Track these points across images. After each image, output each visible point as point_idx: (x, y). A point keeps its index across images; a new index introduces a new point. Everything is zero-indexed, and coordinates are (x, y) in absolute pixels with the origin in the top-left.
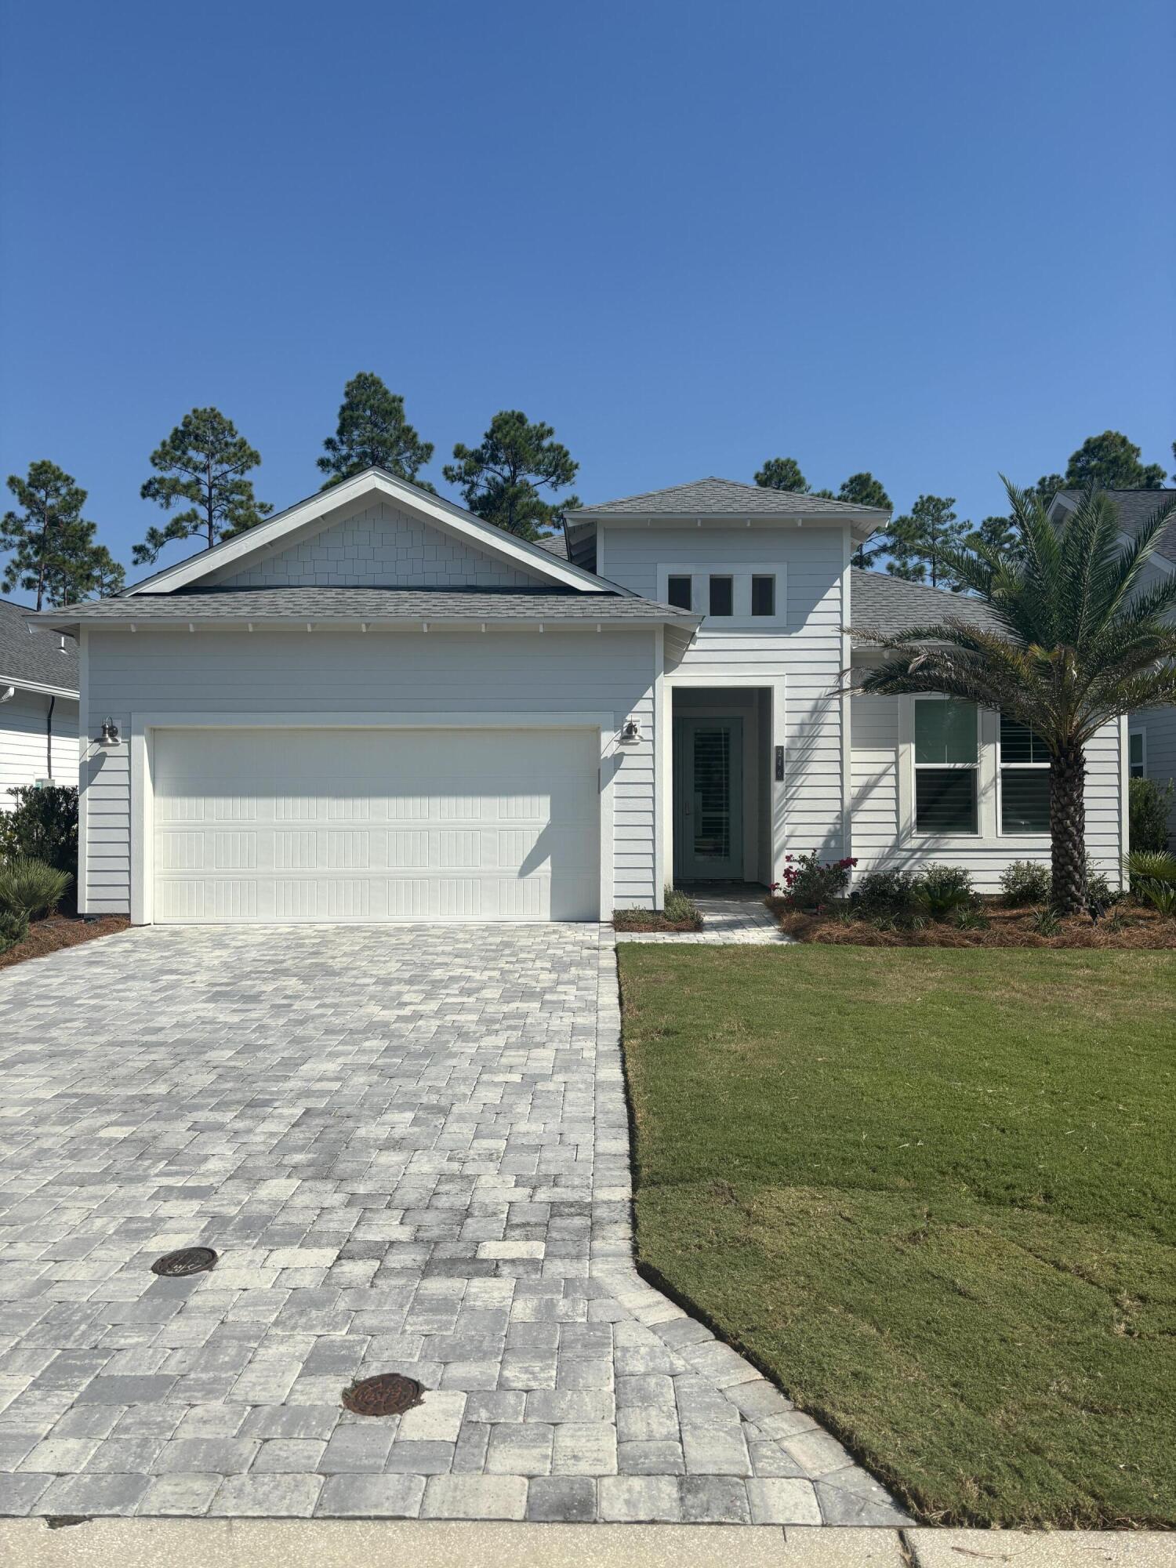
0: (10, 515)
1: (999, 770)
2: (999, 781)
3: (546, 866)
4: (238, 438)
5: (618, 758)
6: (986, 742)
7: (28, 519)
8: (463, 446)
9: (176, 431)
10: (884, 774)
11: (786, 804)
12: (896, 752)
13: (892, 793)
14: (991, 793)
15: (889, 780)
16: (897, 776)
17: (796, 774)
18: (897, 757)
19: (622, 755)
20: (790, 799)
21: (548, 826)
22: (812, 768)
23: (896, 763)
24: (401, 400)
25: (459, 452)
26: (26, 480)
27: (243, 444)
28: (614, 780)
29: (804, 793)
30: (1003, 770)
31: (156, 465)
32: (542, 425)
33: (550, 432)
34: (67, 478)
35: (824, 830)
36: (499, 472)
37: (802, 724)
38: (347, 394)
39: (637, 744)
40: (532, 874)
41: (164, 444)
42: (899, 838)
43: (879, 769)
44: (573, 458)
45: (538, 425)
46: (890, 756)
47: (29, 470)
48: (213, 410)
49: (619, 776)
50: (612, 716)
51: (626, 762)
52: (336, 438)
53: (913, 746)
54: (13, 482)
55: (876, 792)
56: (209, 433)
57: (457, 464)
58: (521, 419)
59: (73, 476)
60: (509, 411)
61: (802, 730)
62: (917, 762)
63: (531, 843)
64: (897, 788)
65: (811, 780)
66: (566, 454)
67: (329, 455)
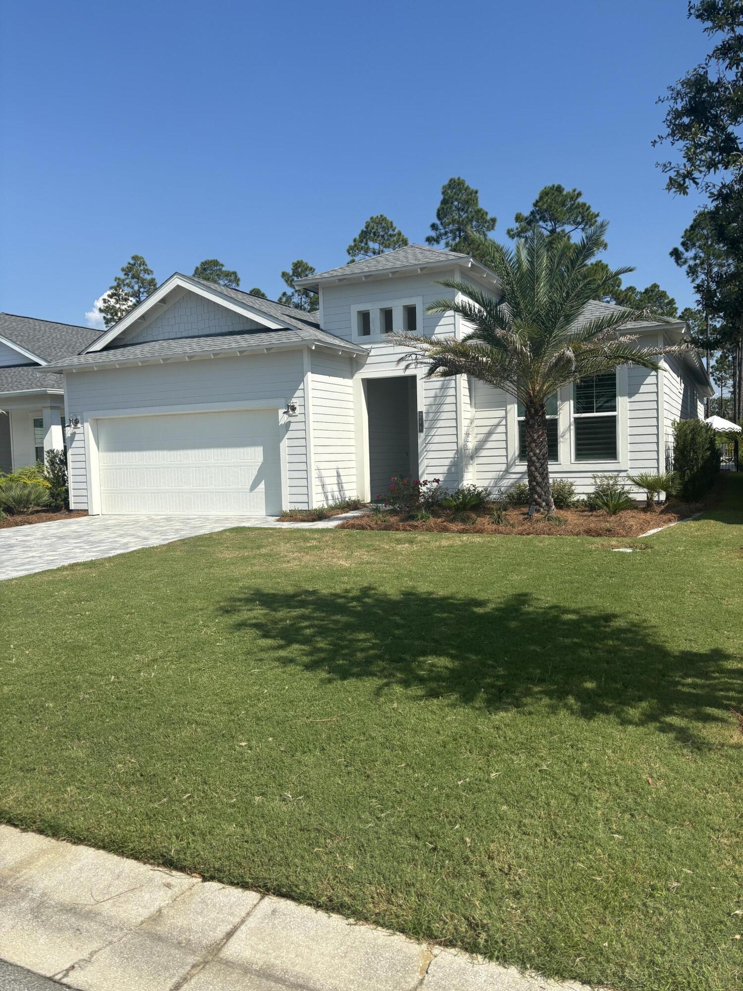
0: (284, 294)
1: (572, 420)
2: (572, 427)
3: (262, 486)
4: (396, 231)
5: (288, 424)
6: (563, 401)
7: (293, 295)
8: (520, 214)
9: (363, 231)
10: (498, 425)
11: (425, 447)
12: (506, 410)
13: (503, 437)
14: (567, 436)
15: (501, 429)
16: (506, 425)
17: (431, 428)
18: (506, 413)
19: (290, 422)
20: (428, 443)
21: (263, 463)
22: (440, 424)
23: (506, 417)
24: (476, 192)
25: (518, 218)
26: (291, 273)
27: (399, 234)
28: (286, 437)
29: (436, 439)
30: (576, 419)
31: (349, 253)
32: (574, 191)
33: (579, 194)
34: (311, 269)
35: (447, 462)
36: (544, 228)
37: (436, 397)
38: (443, 193)
39: (297, 416)
40: (256, 490)
41: (355, 240)
42: (509, 466)
43: (495, 421)
44: (594, 210)
45: (571, 191)
46: (502, 413)
47: (292, 267)
48: (382, 216)
49: (289, 434)
50: (283, 400)
51: (293, 426)
52: (438, 222)
53: (516, 406)
54: (284, 274)
55: (494, 437)
56: (380, 230)
57: (515, 226)
58: (559, 189)
59: (314, 267)
60: (551, 185)
61: (435, 401)
62: (518, 416)
63: (255, 473)
64: (506, 433)
65: (440, 431)
66: (589, 207)
67: (433, 234)
